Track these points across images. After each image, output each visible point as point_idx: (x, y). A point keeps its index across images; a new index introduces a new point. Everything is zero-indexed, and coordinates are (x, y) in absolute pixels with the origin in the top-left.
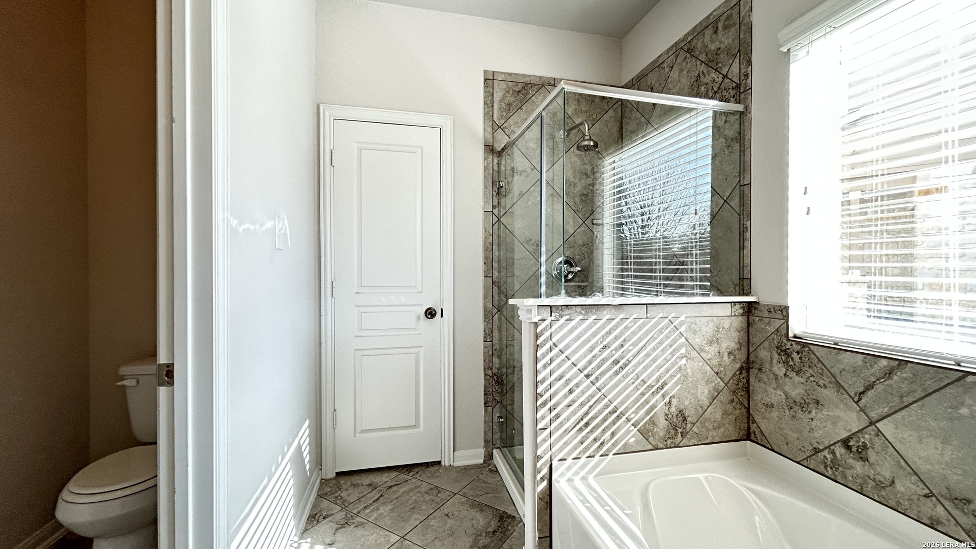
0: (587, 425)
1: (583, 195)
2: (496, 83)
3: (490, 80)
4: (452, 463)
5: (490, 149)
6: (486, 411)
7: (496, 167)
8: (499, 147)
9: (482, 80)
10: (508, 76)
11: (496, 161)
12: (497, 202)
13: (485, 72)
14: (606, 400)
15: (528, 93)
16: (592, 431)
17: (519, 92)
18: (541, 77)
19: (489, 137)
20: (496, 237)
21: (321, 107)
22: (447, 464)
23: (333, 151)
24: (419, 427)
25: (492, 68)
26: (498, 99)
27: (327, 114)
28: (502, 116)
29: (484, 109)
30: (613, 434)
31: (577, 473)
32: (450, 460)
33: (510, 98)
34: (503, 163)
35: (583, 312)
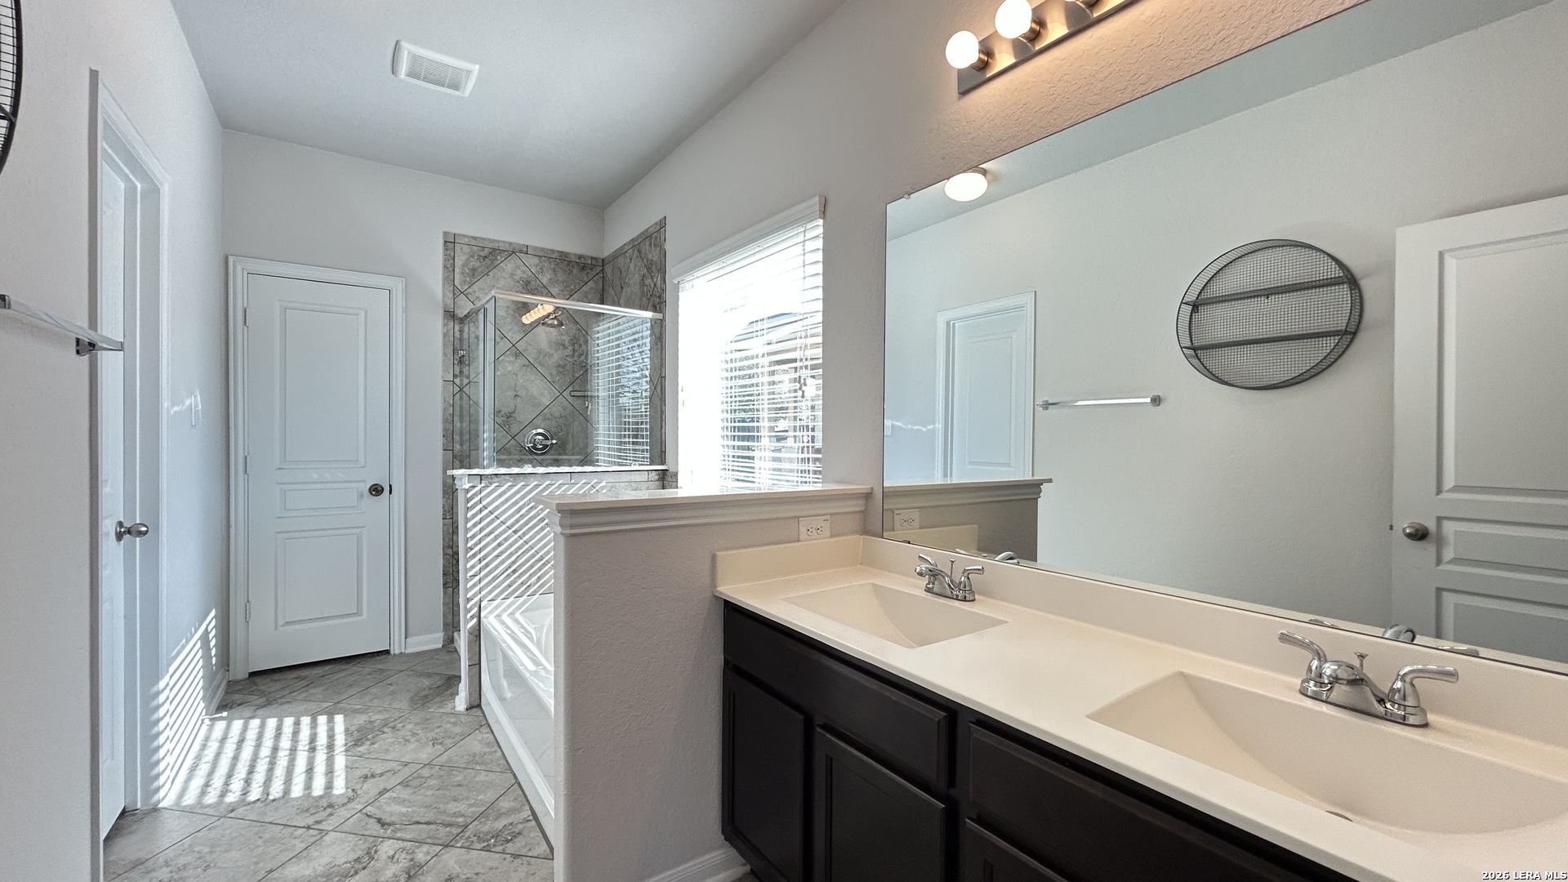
0: (514, 571)
1: (559, 366)
2: (458, 247)
3: (450, 243)
4: (403, 651)
5: (450, 315)
6: (445, 593)
7: (457, 334)
8: (461, 313)
9: (441, 241)
10: (472, 240)
11: (457, 328)
12: (459, 370)
13: (446, 234)
14: (533, 551)
15: (497, 259)
16: (519, 577)
17: (485, 257)
18: (511, 244)
19: (450, 302)
20: (457, 408)
21: (231, 259)
22: (397, 652)
23: (248, 310)
24: (361, 615)
25: (454, 229)
26: (461, 263)
27: (239, 268)
28: (465, 281)
29: (443, 274)
30: (539, 579)
31: (504, 610)
32: (400, 646)
33: (474, 263)
34: (466, 330)
35: (511, 480)
